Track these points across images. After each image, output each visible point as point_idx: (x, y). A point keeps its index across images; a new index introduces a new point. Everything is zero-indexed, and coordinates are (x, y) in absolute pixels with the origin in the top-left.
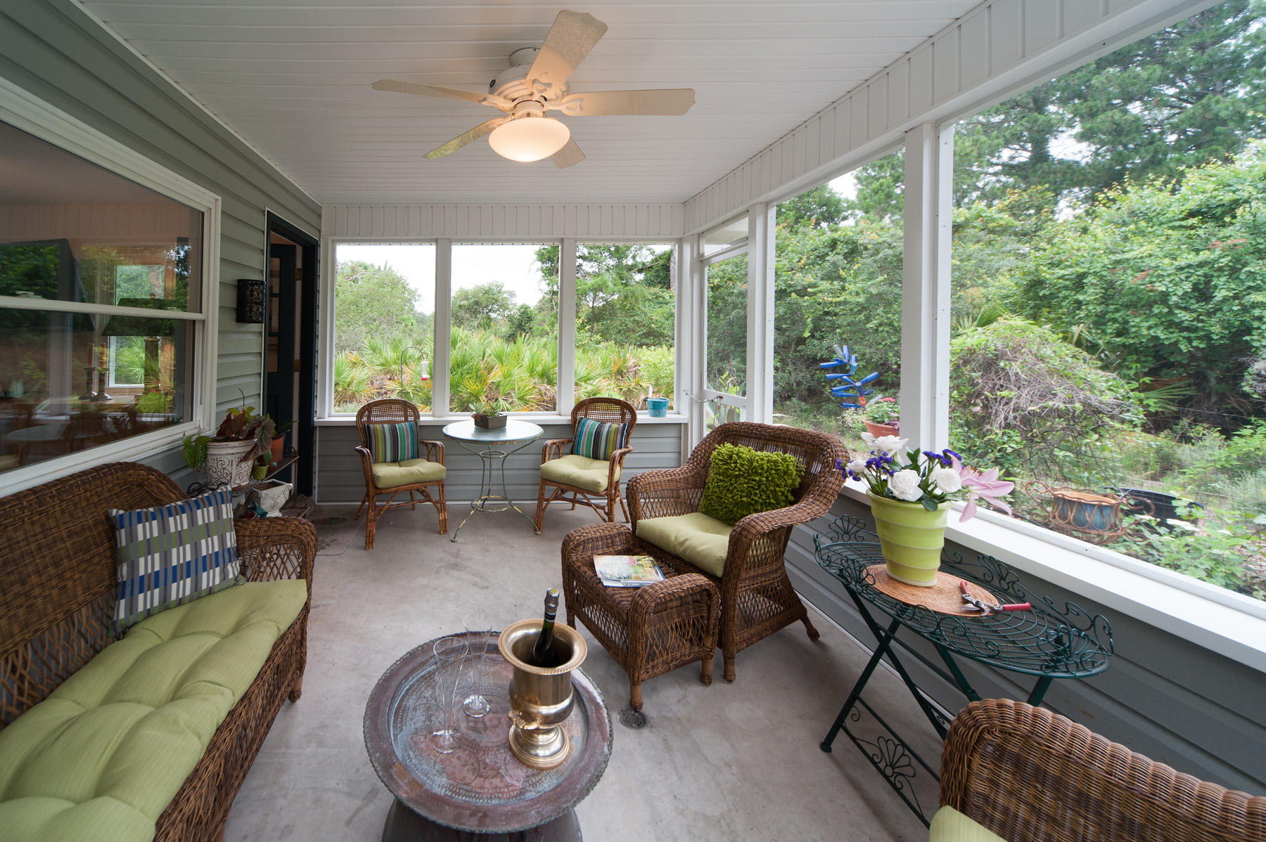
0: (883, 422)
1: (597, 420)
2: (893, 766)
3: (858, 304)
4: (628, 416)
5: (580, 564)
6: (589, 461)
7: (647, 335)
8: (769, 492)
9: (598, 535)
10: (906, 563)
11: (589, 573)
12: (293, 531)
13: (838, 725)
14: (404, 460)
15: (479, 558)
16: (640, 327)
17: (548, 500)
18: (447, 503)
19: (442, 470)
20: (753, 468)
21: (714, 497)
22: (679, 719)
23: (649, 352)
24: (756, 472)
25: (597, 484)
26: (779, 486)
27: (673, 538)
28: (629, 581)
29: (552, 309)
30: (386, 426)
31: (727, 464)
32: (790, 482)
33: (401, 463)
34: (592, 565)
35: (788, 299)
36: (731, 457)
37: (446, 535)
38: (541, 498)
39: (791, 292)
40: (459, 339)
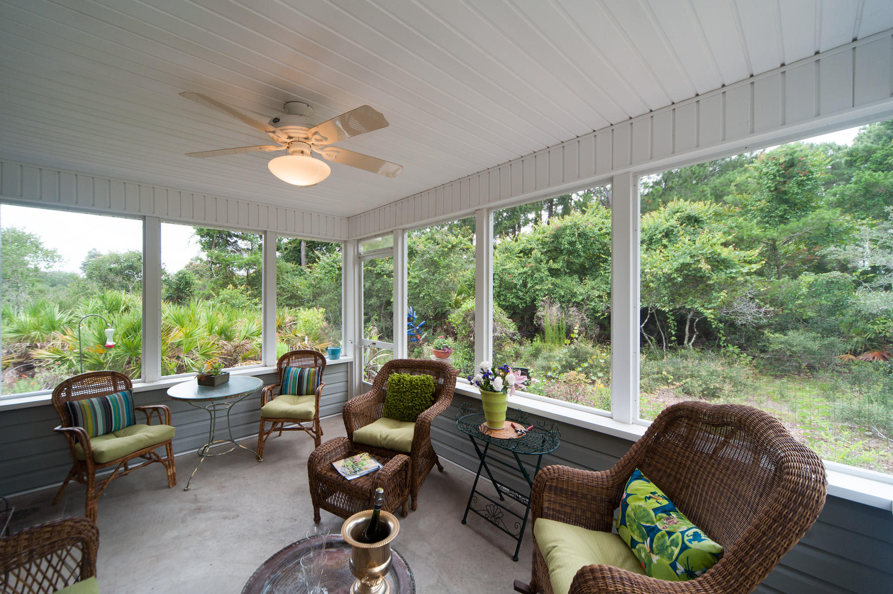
0: (440, 349)
1: (298, 367)
2: (494, 516)
3: (416, 283)
4: (320, 361)
5: (325, 472)
6: (296, 397)
7: (291, 298)
8: (422, 398)
9: (332, 448)
10: (495, 420)
11: (335, 476)
12: (68, 533)
13: (469, 508)
14: (119, 429)
15: (218, 495)
16: (285, 292)
17: (268, 433)
18: (175, 456)
19: (172, 430)
20: (412, 385)
21: (392, 406)
22: (399, 543)
23: (305, 313)
24: (415, 387)
25: (309, 413)
26: (426, 393)
27: (379, 437)
28: (362, 472)
29: (212, 276)
30: (94, 400)
31: (398, 385)
32: (431, 390)
33: (117, 433)
34: (334, 470)
35: (382, 279)
36: (399, 381)
37: (175, 487)
38: (262, 433)
39: (384, 274)
40: (122, 302)
